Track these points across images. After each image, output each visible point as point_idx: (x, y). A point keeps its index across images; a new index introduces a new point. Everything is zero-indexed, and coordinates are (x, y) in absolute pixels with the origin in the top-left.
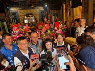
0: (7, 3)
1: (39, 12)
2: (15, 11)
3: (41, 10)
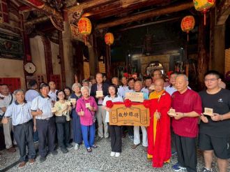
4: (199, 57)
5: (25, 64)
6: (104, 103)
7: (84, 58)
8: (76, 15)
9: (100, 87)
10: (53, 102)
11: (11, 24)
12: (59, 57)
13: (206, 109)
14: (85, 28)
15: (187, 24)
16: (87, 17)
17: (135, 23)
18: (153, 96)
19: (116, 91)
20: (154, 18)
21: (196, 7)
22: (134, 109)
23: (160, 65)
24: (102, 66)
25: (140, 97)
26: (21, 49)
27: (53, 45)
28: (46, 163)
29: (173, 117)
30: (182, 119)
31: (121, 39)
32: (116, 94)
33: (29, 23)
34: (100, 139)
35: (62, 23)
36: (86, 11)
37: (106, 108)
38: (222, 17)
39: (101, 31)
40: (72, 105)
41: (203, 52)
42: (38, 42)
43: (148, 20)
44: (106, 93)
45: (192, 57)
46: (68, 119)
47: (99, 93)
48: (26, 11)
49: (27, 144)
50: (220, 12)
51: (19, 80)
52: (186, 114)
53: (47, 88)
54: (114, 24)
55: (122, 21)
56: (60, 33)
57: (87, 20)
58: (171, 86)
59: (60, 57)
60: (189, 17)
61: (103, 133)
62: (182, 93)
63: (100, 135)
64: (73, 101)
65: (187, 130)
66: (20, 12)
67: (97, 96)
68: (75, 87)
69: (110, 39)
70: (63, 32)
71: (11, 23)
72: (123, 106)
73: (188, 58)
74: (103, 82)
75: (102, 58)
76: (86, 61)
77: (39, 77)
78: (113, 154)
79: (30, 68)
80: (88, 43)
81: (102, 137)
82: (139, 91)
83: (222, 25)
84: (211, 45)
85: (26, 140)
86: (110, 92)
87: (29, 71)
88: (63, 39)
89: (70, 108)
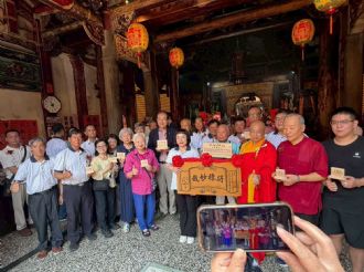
4: (321, 85)
5: (44, 97)
6: (169, 159)
7: (137, 89)
8: (124, 20)
9: (162, 134)
10: (89, 158)
11: (22, 35)
12: (97, 88)
13: (333, 169)
14: (139, 40)
15: (302, 33)
16: (142, 23)
17: (217, 32)
18: (247, 149)
19: (189, 140)
20: (249, 24)
21: (318, 5)
22: (217, 169)
23: (258, 99)
24: (165, 100)
25: (226, 149)
26: (37, 75)
27: (87, 68)
28: (79, 253)
29: (282, 183)
30: (296, 185)
31: (194, 57)
32: (188, 145)
33: (49, 33)
34: (163, 216)
35: (101, 32)
36: (139, 13)
37: (172, 168)
38: (359, 21)
39: (164, 45)
40: (118, 163)
41: (326, 78)
42: (64, 63)
43: (237, 27)
44: (172, 144)
45: (309, 86)
46: (113, 185)
47: (162, 144)
48: (44, 14)
49: (48, 222)
50: (355, 12)
51: (35, 123)
52: (303, 178)
53: (79, 135)
54: (184, 33)
55: (197, 29)
56: (98, 48)
57: (141, 27)
58: (276, 132)
59: (100, 87)
60: (305, 21)
61: (168, 207)
62: (295, 143)
63: (163, 209)
64: (121, 156)
65: (303, 202)
66: (35, 16)
67: (158, 149)
68: (124, 134)
69: (177, 57)
70: (103, 47)
71: (22, 32)
72: (199, 164)
73: (302, 88)
74: (168, 127)
75: (164, 89)
76: (139, 93)
77: (66, 118)
78: (183, 239)
79: (52, 105)
80: (143, 65)
81: (165, 213)
82: (225, 141)
83: (358, 34)
84: (340, 66)
85: (47, 217)
86: (178, 142)
87: (51, 110)
88: (104, 59)
89: (116, 168)
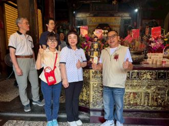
0: (74, 5)
1: (121, 23)
2: (82, 19)
3: (125, 18)
